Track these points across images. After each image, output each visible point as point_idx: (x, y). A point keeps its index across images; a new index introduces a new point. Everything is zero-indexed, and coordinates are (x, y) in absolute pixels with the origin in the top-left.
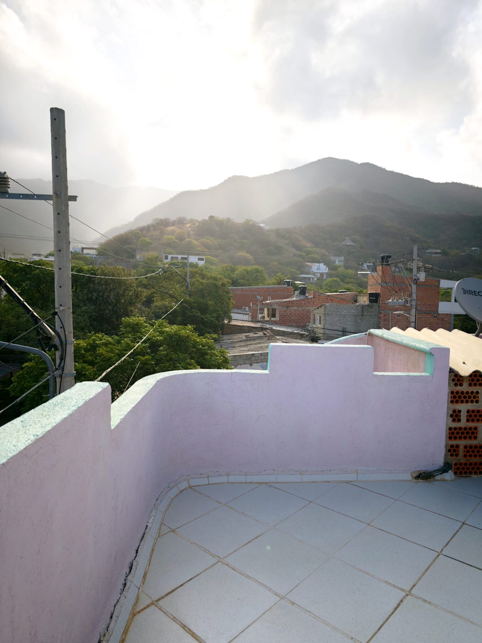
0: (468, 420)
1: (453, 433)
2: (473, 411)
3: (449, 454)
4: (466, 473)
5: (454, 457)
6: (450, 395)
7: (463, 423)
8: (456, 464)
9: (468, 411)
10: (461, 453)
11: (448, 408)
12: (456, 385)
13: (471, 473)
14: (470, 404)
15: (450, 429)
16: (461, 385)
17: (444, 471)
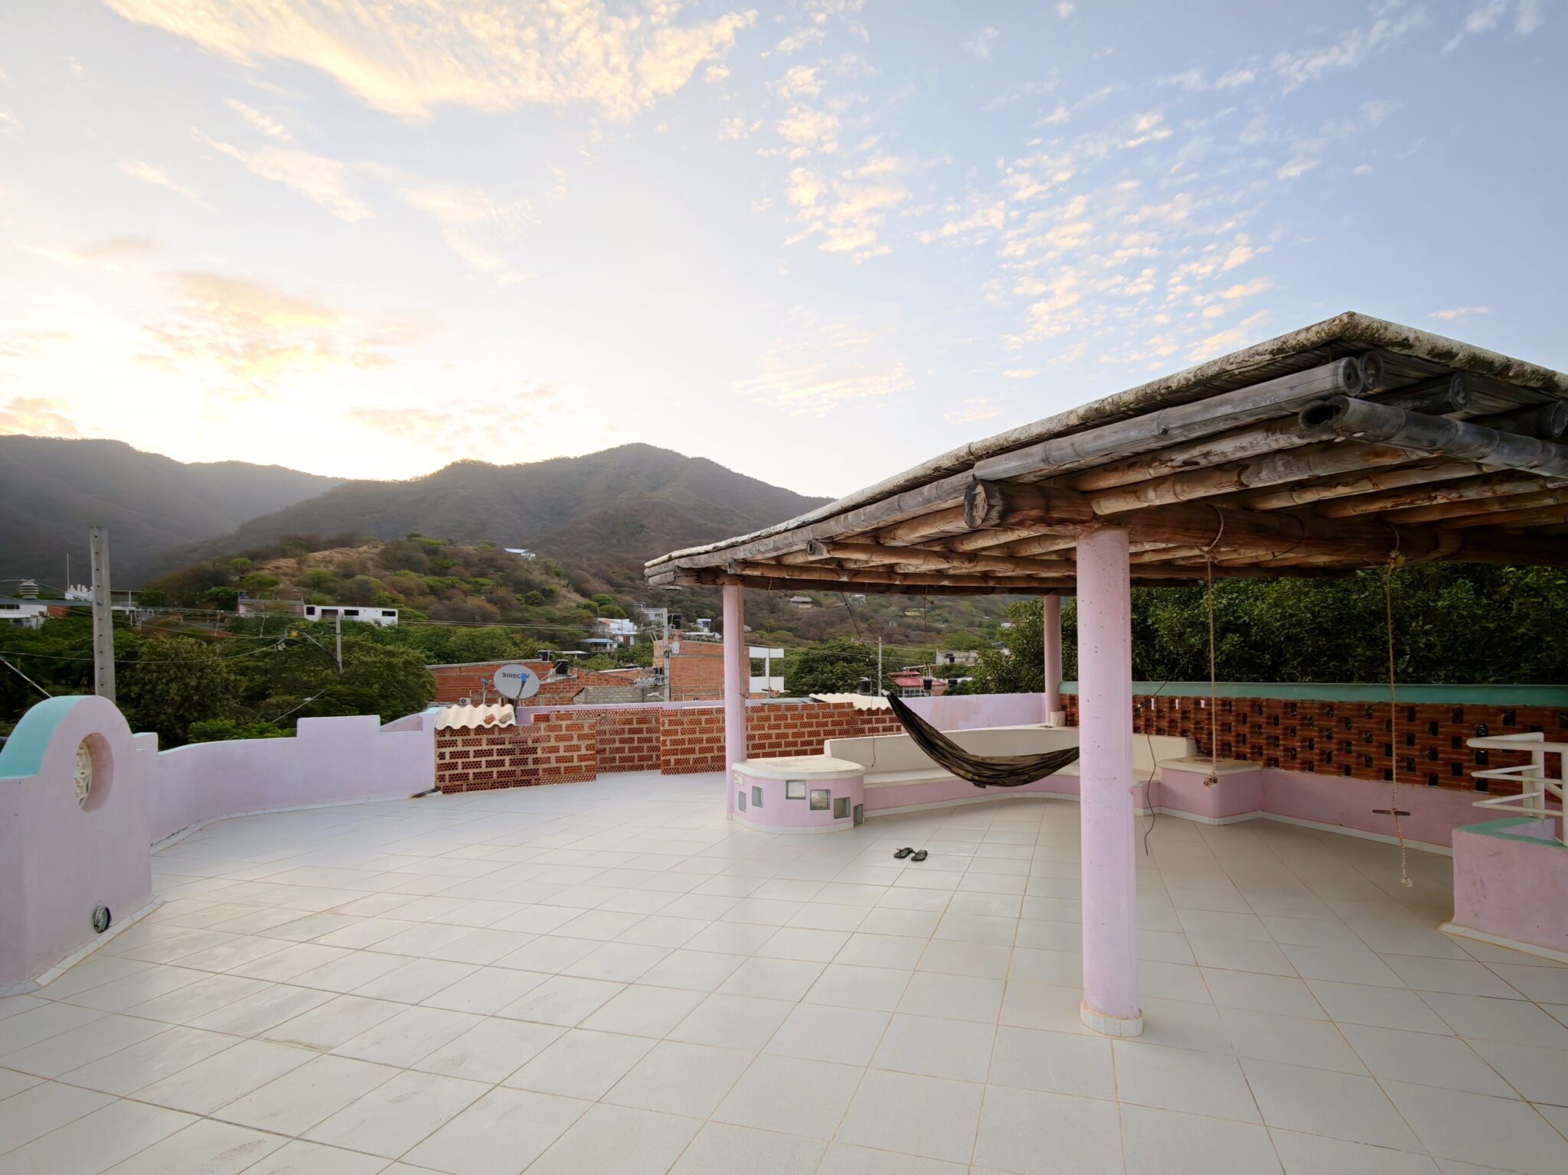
0: (451, 758)
1: (440, 767)
2: (454, 752)
3: (439, 781)
4: (451, 792)
5: (442, 782)
6: (437, 743)
7: (447, 760)
8: (444, 787)
9: (450, 752)
10: (447, 780)
11: (436, 752)
12: (440, 736)
13: (455, 792)
14: (451, 748)
15: (438, 764)
16: (444, 736)
17: (434, 791)
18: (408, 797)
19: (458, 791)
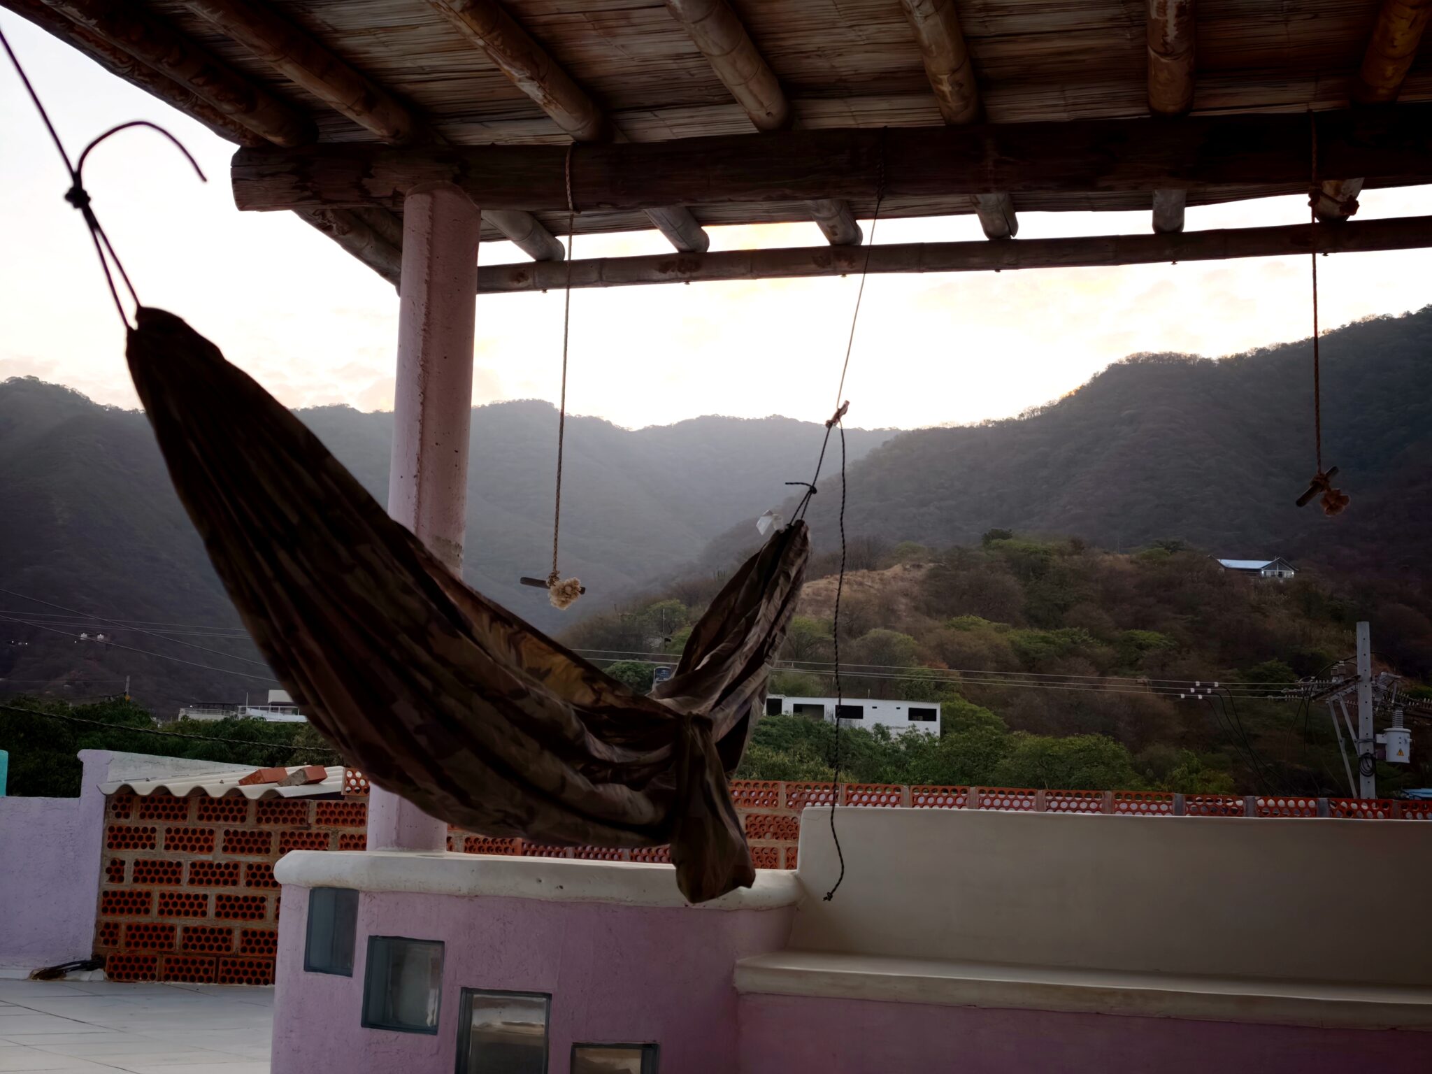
0: (136, 880)
1: (110, 903)
2: (145, 863)
3: (102, 939)
4: (128, 976)
5: (110, 946)
6: (107, 833)
7: (127, 885)
8: (112, 959)
9: (137, 863)
10: (122, 940)
11: (103, 856)
12: (118, 816)
13: (136, 977)
14: (140, 850)
15: (106, 894)
16: (127, 816)
17: (87, 966)
18: (25, 974)
19: (145, 977)
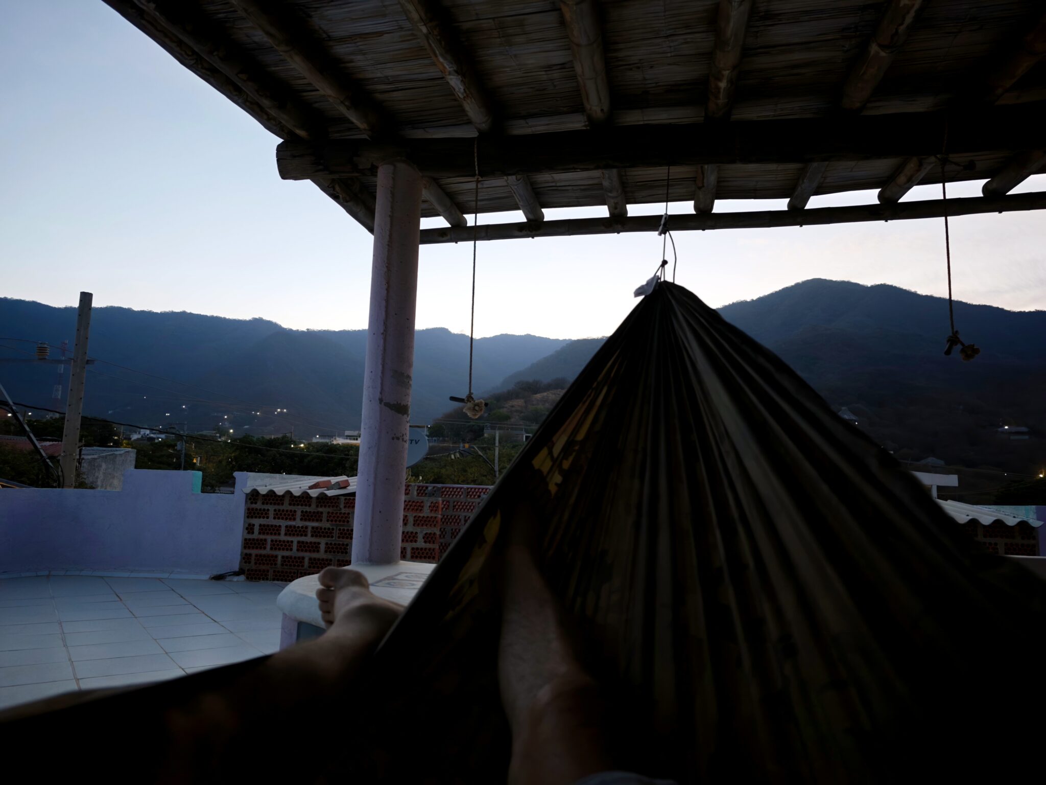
0: (260, 533)
1: (247, 543)
2: (264, 525)
3: (244, 561)
4: (256, 578)
5: (247, 564)
6: (247, 511)
7: (256, 535)
8: (248, 570)
9: (260, 525)
10: (253, 561)
11: (244, 522)
12: (252, 503)
13: (259, 579)
14: (262, 519)
15: (246, 540)
16: (256, 503)
17: (236, 574)
18: (207, 577)
19: (263, 579)
